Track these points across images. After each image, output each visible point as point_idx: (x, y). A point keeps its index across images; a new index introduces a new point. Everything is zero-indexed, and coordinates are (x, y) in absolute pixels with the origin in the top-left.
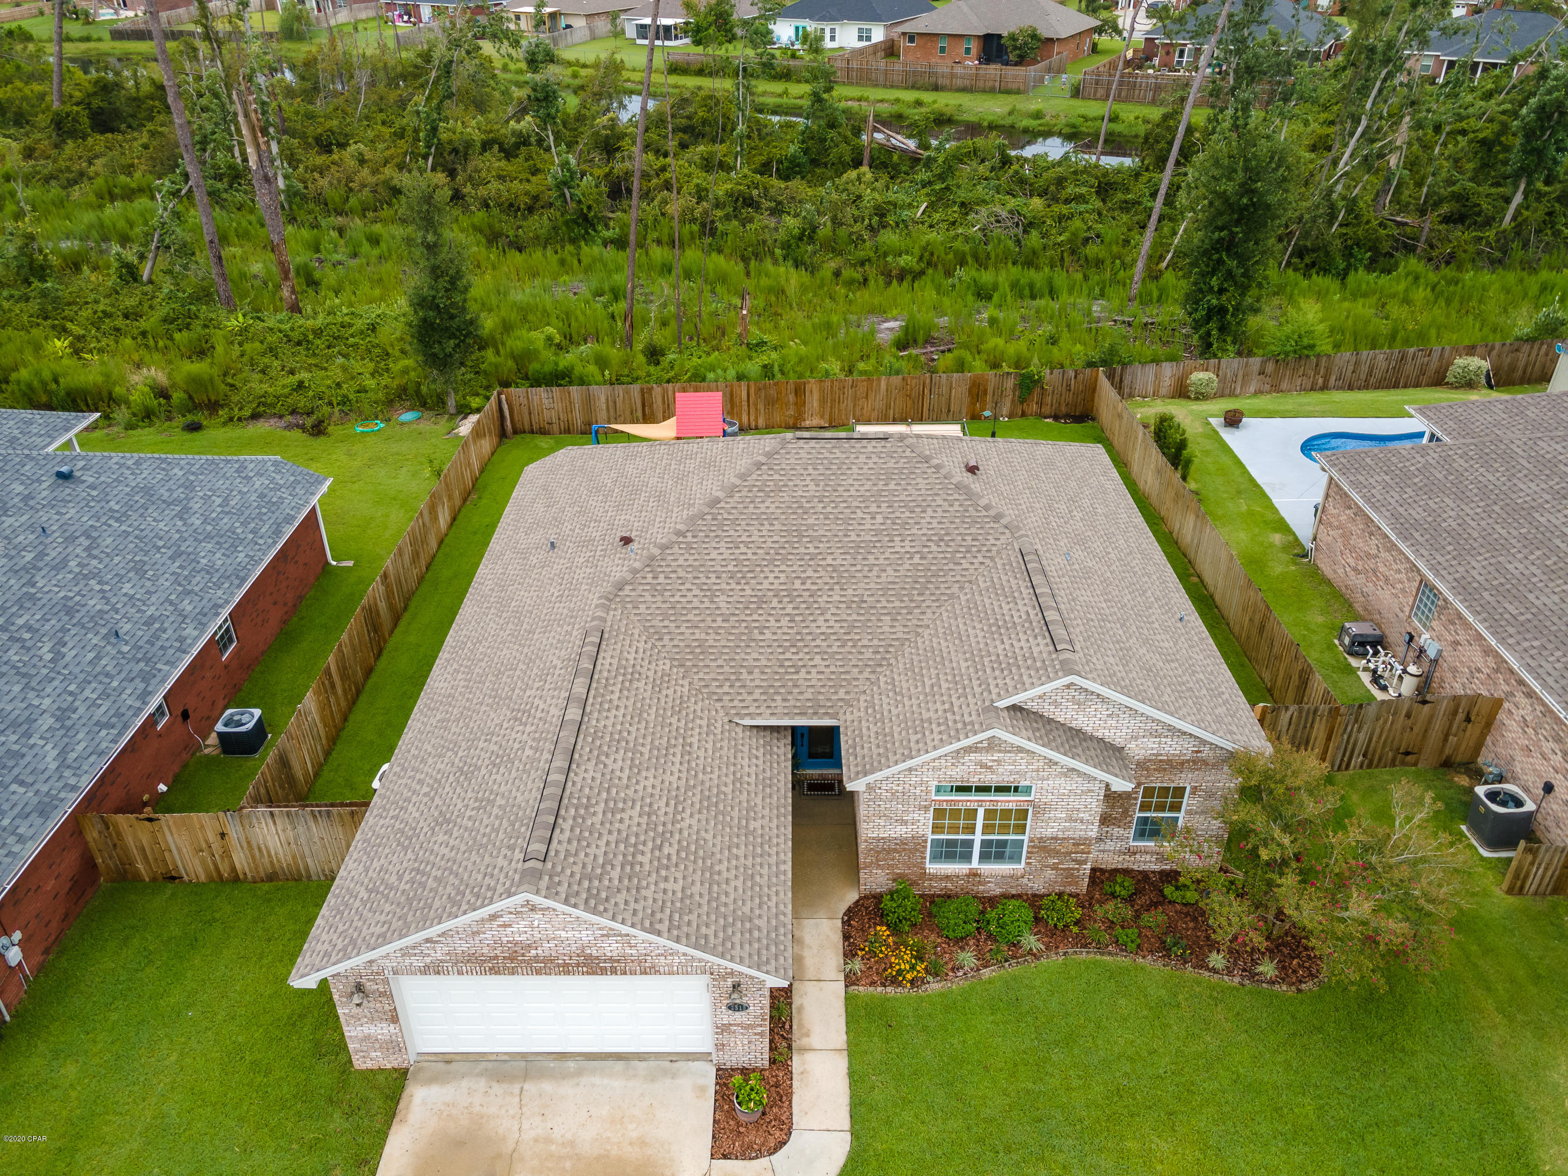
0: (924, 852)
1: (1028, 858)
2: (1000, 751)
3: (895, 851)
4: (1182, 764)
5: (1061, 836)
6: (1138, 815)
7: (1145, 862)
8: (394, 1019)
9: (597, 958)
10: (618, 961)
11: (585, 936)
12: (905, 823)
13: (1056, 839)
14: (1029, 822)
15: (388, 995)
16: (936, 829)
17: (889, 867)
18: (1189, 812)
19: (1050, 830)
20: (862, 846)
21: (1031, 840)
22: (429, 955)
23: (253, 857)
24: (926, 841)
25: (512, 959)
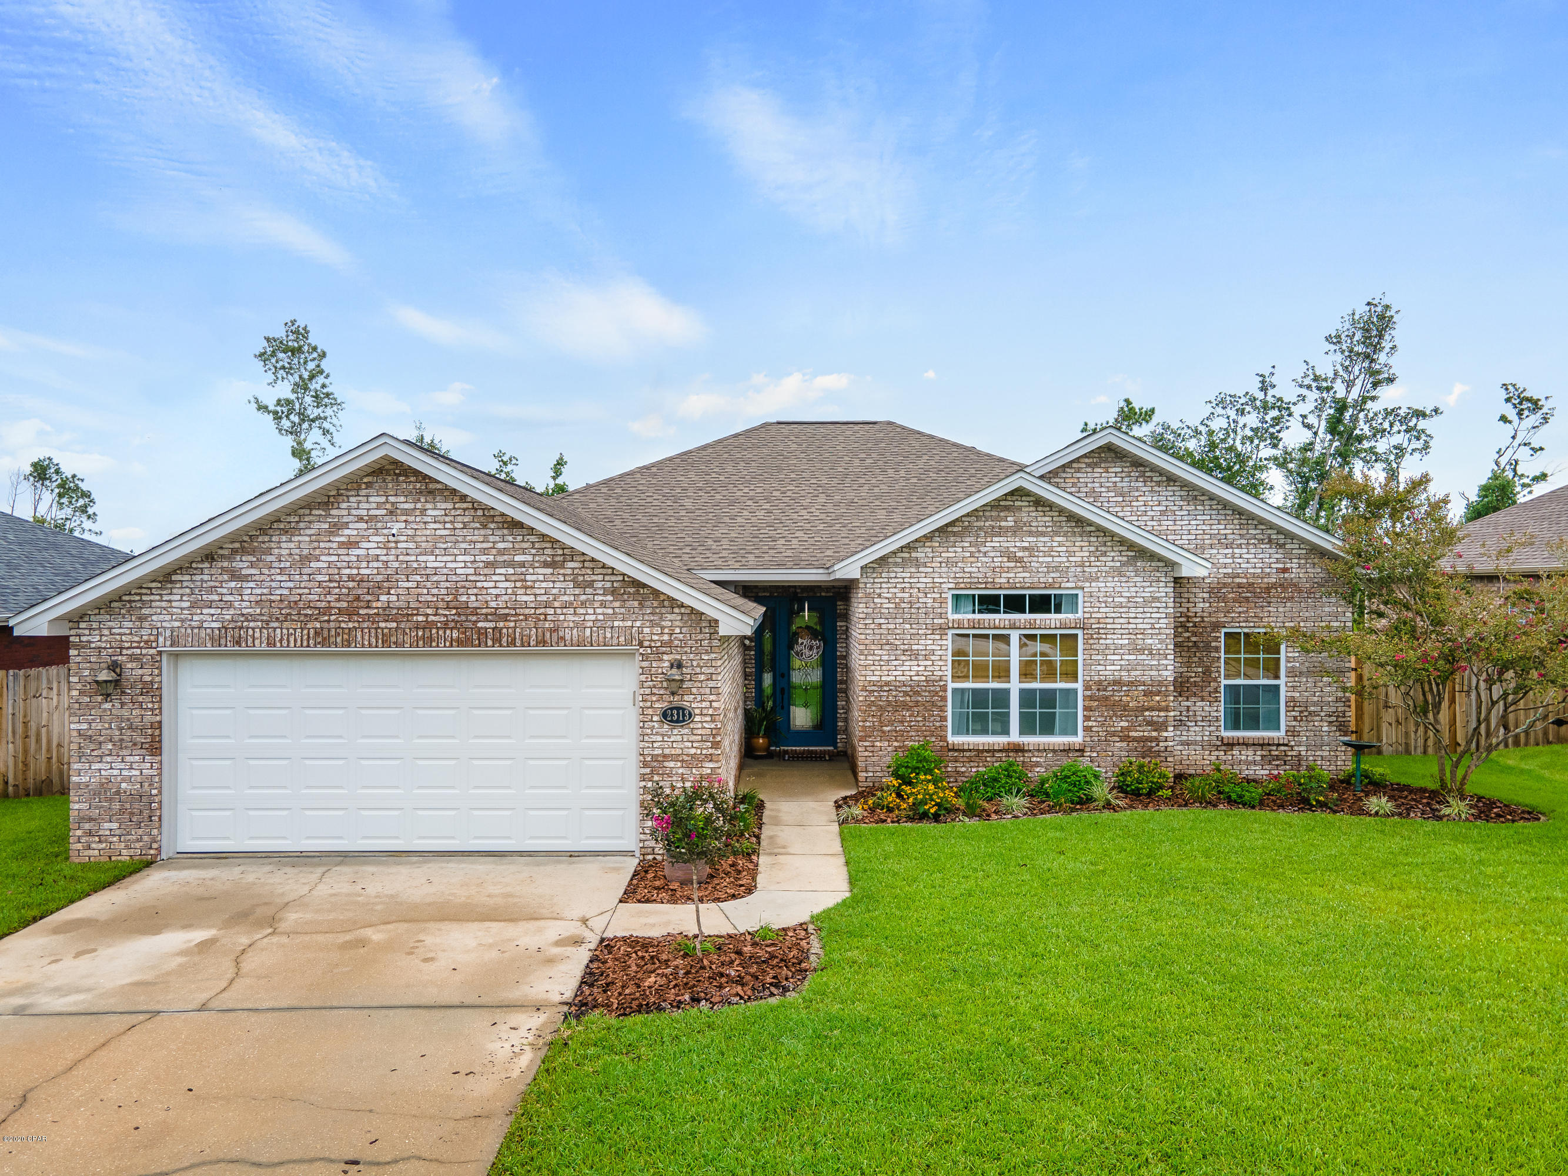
0: (942, 709)
1: (1087, 718)
2: (1030, 534)
3: (905, 706)
4: (1268, 590)
5: (1126, 679)
6: (1224, 682)
7: (1248, 763)
8: (155, 747)
9: (475, 611)
10: (505, 618)
11: (460, 564)
12: (915, 656)
13: (1118, 683)
14: (1080, 658)
15: (152, 690)
16: (960, 670)
17: (899, 735)
18: (1292, 673)
19: (1111, 668)
20: (859, 697)
21: (1087, 688)
22: (230, 605)
23: (26, 751)
24: (944, 689)
25: (350, 613)
